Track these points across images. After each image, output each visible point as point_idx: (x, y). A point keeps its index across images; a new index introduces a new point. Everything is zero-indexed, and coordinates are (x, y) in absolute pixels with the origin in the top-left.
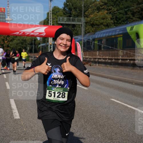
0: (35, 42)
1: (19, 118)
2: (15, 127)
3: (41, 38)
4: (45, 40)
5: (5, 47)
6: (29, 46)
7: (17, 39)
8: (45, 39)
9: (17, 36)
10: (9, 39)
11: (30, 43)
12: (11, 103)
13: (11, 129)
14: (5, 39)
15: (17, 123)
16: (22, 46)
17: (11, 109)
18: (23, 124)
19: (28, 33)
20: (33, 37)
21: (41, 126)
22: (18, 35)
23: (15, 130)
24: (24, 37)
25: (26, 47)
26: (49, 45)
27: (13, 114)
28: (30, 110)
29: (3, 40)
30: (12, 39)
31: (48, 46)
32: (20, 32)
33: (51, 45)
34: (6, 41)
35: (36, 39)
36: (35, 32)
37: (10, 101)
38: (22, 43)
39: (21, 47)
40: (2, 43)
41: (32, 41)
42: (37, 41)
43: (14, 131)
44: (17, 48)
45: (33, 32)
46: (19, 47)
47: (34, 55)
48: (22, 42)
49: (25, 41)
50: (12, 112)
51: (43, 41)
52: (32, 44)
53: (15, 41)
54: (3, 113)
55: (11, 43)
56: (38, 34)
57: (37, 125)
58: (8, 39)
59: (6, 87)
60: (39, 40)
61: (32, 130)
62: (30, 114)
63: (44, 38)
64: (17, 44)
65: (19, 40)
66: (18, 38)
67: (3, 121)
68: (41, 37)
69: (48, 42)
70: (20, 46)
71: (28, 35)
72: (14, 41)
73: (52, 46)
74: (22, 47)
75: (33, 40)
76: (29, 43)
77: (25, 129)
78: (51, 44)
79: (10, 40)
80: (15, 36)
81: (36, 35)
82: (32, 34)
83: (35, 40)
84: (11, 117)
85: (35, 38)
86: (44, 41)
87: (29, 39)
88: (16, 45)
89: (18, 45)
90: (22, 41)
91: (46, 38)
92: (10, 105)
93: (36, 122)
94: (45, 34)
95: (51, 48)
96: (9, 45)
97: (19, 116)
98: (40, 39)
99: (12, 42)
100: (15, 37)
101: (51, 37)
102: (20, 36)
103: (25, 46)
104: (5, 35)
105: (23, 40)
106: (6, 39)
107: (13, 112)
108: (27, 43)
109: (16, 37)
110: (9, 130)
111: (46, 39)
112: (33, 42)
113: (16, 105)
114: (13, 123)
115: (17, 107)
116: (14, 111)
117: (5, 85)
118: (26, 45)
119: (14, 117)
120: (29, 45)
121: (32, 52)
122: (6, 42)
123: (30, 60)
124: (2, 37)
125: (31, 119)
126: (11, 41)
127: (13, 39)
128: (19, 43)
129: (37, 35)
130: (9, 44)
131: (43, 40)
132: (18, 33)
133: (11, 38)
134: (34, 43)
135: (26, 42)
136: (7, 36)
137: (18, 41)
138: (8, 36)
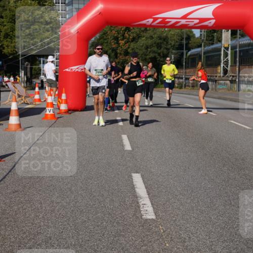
0: (189, 43)
1: (154, 217)
2: (145, 239)
3: (204, 32)
4: (213, 36)
5: (121, 54)
6: (174, 51)
7: (147, 35)
8: (213, 33)
9: (148, 29)
10: (129, 35)
11: (177, 44)
12: (135, 183)
13: (137, 242)
14: (119, 36)
15: (149, 230)
16: (159, 51)
17: (135, 197)
18: (164, 232)
19: (173, 21)
20: (184, 30)
21: (204, 239)
22: (151, 26)
23: (145, 245)
24: (163, 30)
25: (168, 53)
26: (223, 49)
27: (139, 207)
28: (178, 200)
29: (116, 39)
30: (135, 35)
31: (219, 50)
32: (155, 19)
33: (227, 48)
34: (123, 40)
35: (191, 35)
36: (190, 17)
37: (134, 178)
38: (159, 46)
39: (157, 55)
40: (114, 46)
41: (182, 39)
42: (192, 39)
43: (144, 248)
44: (148, 57)
45: (185, 17)
46: (152, 55)
47: (186, 73)
48: (158, 43)
49: (165, 39)
50: (138, 203)
51: (207, 40)
52: (180, 47)
53: (142, 42)
54: (117, 205)
55: (132, 45)
56: (197, 21)
57: (197, 237)
58: (126, 35)
59: (123, 146)
60: (198, 38)
61: (183, 246)
62: (179, 209)
63: (211, 31)
64: (147, 48)
65: (152, 37)
66: (150, 33)
67: (118, 223)
68: (203, 30)
69: (220, 41)
70: (154, 52)
71: (173, 26)
72: (140, 40)
73: (229, 52)
74: (159, 54)
75: (185, 36)
76: (174, 45)
77: (167, 245)
78: (226, 46)
79: (131, 37)
80: (143, 29)
81: (191, 24)
82: (183, 22)
83: (189, 38)
84: (135, 215)
85: (189, 33)
86: (211, 38)
87: (174, 35)
88: (144, 50)
89: (149, 49)
90: (160, 41)
91: (215, 31)
92: (133, 187)
93: (192, 228)
94: (213, 21)
95: (226, 55)
96: (129, 50)
97: (153, 214)
98: (201, 35)
99: (137, 42)
100: (143, 31)
101: (227, 28)
102: (155, 27)
103: (165, 51)
104: (120, 27)
105: (160, 38)
106: (123, 35)
107: (141, 204)
108: (171, 44)
109: (146, 30)
110: (131, 243)
111: (215, 34)
112: (184, 42)
113: (146, 188)
114: (141, 228)
115: (148, 192)
116: (141, 202)
117: (122, 141)
118: (168, 49)
119: (142, 216)
120: (173, 49)
121: (183, 65)
122: (122, 42)
123: (176, 85)
124: (114, 32)
125: (182, 221)
126: (134, 40)
127: (139, 37)
128: (152, 46)
129: (195, 24)
130: (129, 48)
131: (208, 36)
132: (151, 20)
133: (133, 33)
134: (187, 44)
135: (167, 43)
136: (125, 30)
137: (150, 42)
138: (128, 29)
